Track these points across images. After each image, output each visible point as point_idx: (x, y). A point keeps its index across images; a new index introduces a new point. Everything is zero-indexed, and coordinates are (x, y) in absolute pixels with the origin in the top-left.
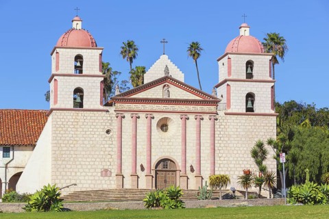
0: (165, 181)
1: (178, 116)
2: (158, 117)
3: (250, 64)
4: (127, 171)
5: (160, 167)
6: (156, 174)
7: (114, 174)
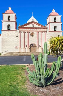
0: (33, 50)
1: (36, 32)
2: (31, 32)
3: (55, 19)
4: (22, 47)
5: (31, 46)
6: (30, 48)
7: (19, 48)
